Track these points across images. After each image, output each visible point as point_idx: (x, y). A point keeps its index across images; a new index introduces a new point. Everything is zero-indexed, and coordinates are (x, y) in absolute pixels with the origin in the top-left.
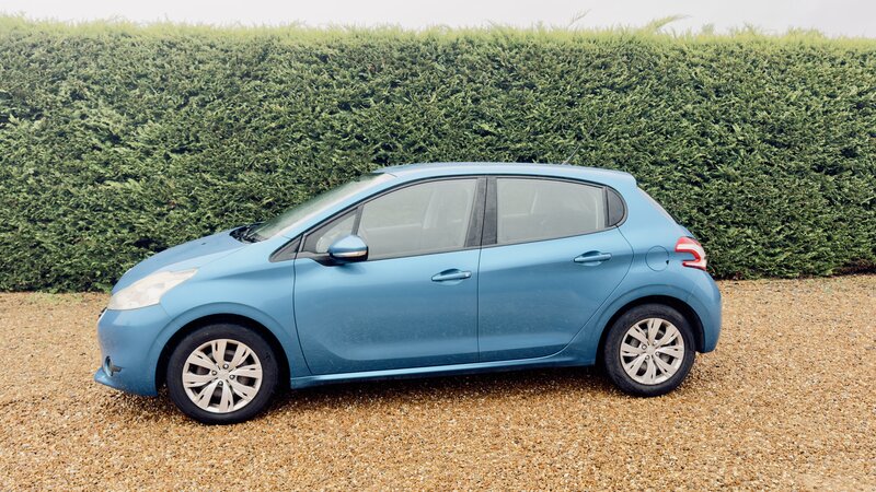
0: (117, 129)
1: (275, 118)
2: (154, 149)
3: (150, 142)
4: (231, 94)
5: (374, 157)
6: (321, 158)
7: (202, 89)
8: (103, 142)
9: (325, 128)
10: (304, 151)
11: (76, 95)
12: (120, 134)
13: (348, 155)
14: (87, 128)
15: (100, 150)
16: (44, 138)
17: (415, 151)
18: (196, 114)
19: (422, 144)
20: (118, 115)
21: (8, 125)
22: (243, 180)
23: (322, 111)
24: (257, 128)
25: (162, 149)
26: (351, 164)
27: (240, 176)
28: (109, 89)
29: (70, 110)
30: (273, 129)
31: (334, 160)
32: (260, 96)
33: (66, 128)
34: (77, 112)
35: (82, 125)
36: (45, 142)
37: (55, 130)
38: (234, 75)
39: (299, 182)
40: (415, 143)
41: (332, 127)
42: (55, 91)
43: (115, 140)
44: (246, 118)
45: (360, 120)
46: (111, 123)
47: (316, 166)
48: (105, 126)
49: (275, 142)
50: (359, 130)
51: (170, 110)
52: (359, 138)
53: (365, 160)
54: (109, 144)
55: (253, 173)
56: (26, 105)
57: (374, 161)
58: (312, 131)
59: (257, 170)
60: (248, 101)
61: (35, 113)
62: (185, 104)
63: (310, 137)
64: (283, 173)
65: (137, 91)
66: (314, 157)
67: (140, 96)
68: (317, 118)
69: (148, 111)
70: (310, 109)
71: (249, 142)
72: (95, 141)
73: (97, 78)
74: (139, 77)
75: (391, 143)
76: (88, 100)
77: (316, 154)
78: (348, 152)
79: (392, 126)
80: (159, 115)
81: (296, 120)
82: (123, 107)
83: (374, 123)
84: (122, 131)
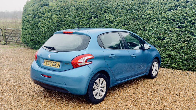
0: (111, 20)
2: (119, 25)
3: (118, 23)
4: (138, 9)
5: (177, 26)
6: (160, 27)
7: (131, 8)
8: (109, 23)
9: (162, 17)
10: (155, 24)
11: (105, 12)
12: (112, 21)
14: (106, 19)
15: (108, 25)
17: (191, 24)
18: (129, 15)
19: (194, 21)
20: (112, 16)
21: (92, 19)
22: (138, 33)
23: (162, 12)
24: (143, 18)
25: (120, 24)
26: (169, 28)
27: (137, 32)
28: (111, 10)
30: (147, 18)
31: (164, 27)
32: (146, 9)
33: (102, 20)
34: (104, 16)
35: (105, 19)
36: (98, 23)
37: (100, 20)
38: (140, 3)
39: (153, 34)
40: (191, 21)
41: (164, 17)
42: (101, 11)
43: (111, 22)
44: (141, 15)
45: (173, 14)
46: (110, 18)
47: (158, 29)
48: (109, 19)
49: (147, 22)
50: (173, 17)
51: (123, 14)
52: (172, 20)
53: (174, 27)
54: (110, 23)
55: (141, 31)
56: (95, 14)
57: (177, 27)
58: (158, 18)
59: (142, 30)
60: (142, 10)
61: (97, 17)
62: (127, 12)
63: (158, 20)
64: (149, 31)
65: (117, 10)
66: (158, 26)
67: (117, 11)
68: (160, 14)
69: (118, 15)
70: (159, 11)
71: (140, 22)
72: (107, 23)
73: (109, 7)
74: (118, 6)
75: (183, 21)
76: (107, 13)
77: (158, 25)
78: (168, 24)
79: (184, 16)
80: (121, 16)
81: (154, 15)
82: (114, 14)
83: (178, 15)
84: (112, 20)
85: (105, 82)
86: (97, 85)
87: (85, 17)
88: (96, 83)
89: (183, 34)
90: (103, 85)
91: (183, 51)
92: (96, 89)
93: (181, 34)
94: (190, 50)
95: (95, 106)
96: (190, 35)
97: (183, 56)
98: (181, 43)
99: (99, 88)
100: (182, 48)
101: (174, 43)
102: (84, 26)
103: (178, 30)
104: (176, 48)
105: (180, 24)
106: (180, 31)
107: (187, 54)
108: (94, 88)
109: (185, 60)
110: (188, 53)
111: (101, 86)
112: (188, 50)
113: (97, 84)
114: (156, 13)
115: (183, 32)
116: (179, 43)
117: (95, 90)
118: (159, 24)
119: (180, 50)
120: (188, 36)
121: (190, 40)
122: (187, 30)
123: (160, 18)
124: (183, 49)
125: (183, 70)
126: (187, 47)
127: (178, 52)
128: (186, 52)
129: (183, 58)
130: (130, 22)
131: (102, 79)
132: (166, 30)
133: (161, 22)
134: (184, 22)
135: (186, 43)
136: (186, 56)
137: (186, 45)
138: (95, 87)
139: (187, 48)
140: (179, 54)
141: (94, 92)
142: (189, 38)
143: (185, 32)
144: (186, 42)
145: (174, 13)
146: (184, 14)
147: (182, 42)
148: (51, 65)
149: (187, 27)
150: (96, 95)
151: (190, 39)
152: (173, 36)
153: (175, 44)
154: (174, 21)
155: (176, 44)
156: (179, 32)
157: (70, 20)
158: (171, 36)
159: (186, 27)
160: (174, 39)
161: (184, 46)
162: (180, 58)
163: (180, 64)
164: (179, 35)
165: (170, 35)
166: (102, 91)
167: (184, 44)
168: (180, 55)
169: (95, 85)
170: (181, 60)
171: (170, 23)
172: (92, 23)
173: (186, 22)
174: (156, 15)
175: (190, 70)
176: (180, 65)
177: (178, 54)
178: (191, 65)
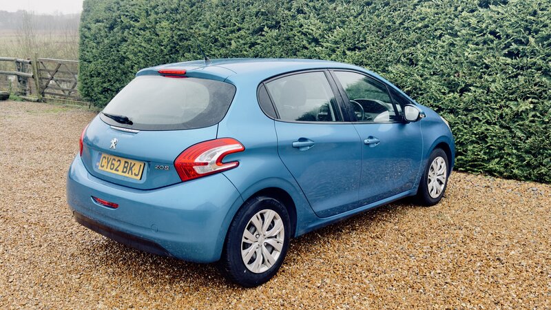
0: (317, 33)
1: (423, 19)
2: (338, 48)
3: (336, 43)
4: (395, 1)
5: (506, 51)
6: (455, 53)
8: (309, 44)
9: (464, 26)
10: (443, 47)
11: (300, 11)
12: (319, 37)
13: (481, 50)
14: (302, 33)
15: (307, 48)
16: (279, 41)
18: (368, 19)
20: (320, 24)
21: (263, 33)
22: (392, 72)
23: (463, 9)
24: (407, 29)
25: (342, 47)
26: (481, 57)
27: (390, 68)
29: (294, 21)
30: (420, 29)
31: (466, 54)
32: (416, 1)
33: (290, 34)
34: (298, 22)
35: (300, 31)
36: (279, 44)
37: (285, 35)
39: (434, 74)
41: (469, 24)
42: (289, 9)
43: (316, 41)
44: (401, 20)
45: (496, 16)
46: (314, 29)
47: (450, 59)
48: (311, 32)
49: (419, 39)
50: (494, 26)
51: (351, 18)
52: (493, 33)
53: (497, 54)
54: (313, 44)
55: (400, 66)
56: (273, 19)
57: (505, 55)
58: (452, 29)
59: (403, 63)
60: (405, 6)
61: (277, 26)
62: (362, 12)
63: (450, 34)
64: (423, 67)
66: (450, 51)
67: (335, 9)
68: (456, 16)
69: (337, 20)
70: (453, 9)
71: (399, 41)
72: (305, 42)
75: (523, 37)
76: (305, 13)
77: (452, 49)
78: (480, 47)
79: (526, 21)
80: (343, 22)
81: (439, 20)
82: (324, 17)
83: (509, 19)
84: (320, 35)
85: (279, 223)
86: (256, 230)
87: (246, 25)
88: (252, 225)
89: (522, 75)
90: (274, 232)
91: (521, 125)
92: (251, 244)
93: (516, 76)
94: (543, 121)
95: (247, 295)
96: (544, 79)
97: (521, 140)
98: (516, 100)
99: (262, 241)
100: (518, 116)
101: (495, 102)
102: (241, 51)
103: (508, 64)
104: (501, 115)
105: (514, 46)
106: (513, 66)
107: (532, 133)
108: (244, 240)
109: (527, 152)
110: (536, 132)
111: (268, 234)
112: (537, 123)
113: (253, 229)
114: (446, 15)
115: (522, 68)
116: (511, 100)
117: (246, 246)
118: (452, 45)
119: (514, 122)
120: (538, 80)
121: (544, 94)
122: (534, 64)
123: (456, 28)
124: (523, 119)
125: (520, 180)
126: (533, 113)
127: (508, 128)
128: (530, 127)
129: (521, 145)
130: (369, 39)
131: (270, 214)
132: (472, 63)
133: (458, 38)
134: (528, 41)
135: (532, 103)
136: (530, 140)
137: (532, 106)
138: (247, 239)
139: (533, 116)
140: (511, 132)
141: (244, 252)
142: (540, 86)
143: (530, 68)
144: (530, 100)
145: (498, 13)
146: (528, 17)
147: (519, 100)
148: (118, 171)
149: (535, 55)
150: (252, 261)
151: (544, 91)
152: (494, 81)
153: (498, 105)
154: (497, 37)
155: (502, 103)
156: (510, 70)
157: (204, 35)
158: (488, 81)
159: (533, 53)
160: (496, 88)
161: (526, 112)
162: (514, 144)
163: (512, 163)
164: (513, 77)
165: (486, 77)
166: (271, 249)
167: (525, 105)
168: (513, 138)
169: (246, 233)
170: (514, 151)
171: (485, 42)
172: (265, 44)
173: (532, 40)
174: (445, 19)
175: (540, 179)
176: (513, 165)
177: (508, 134)
178: (544, 166)
